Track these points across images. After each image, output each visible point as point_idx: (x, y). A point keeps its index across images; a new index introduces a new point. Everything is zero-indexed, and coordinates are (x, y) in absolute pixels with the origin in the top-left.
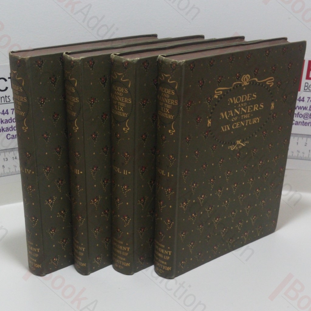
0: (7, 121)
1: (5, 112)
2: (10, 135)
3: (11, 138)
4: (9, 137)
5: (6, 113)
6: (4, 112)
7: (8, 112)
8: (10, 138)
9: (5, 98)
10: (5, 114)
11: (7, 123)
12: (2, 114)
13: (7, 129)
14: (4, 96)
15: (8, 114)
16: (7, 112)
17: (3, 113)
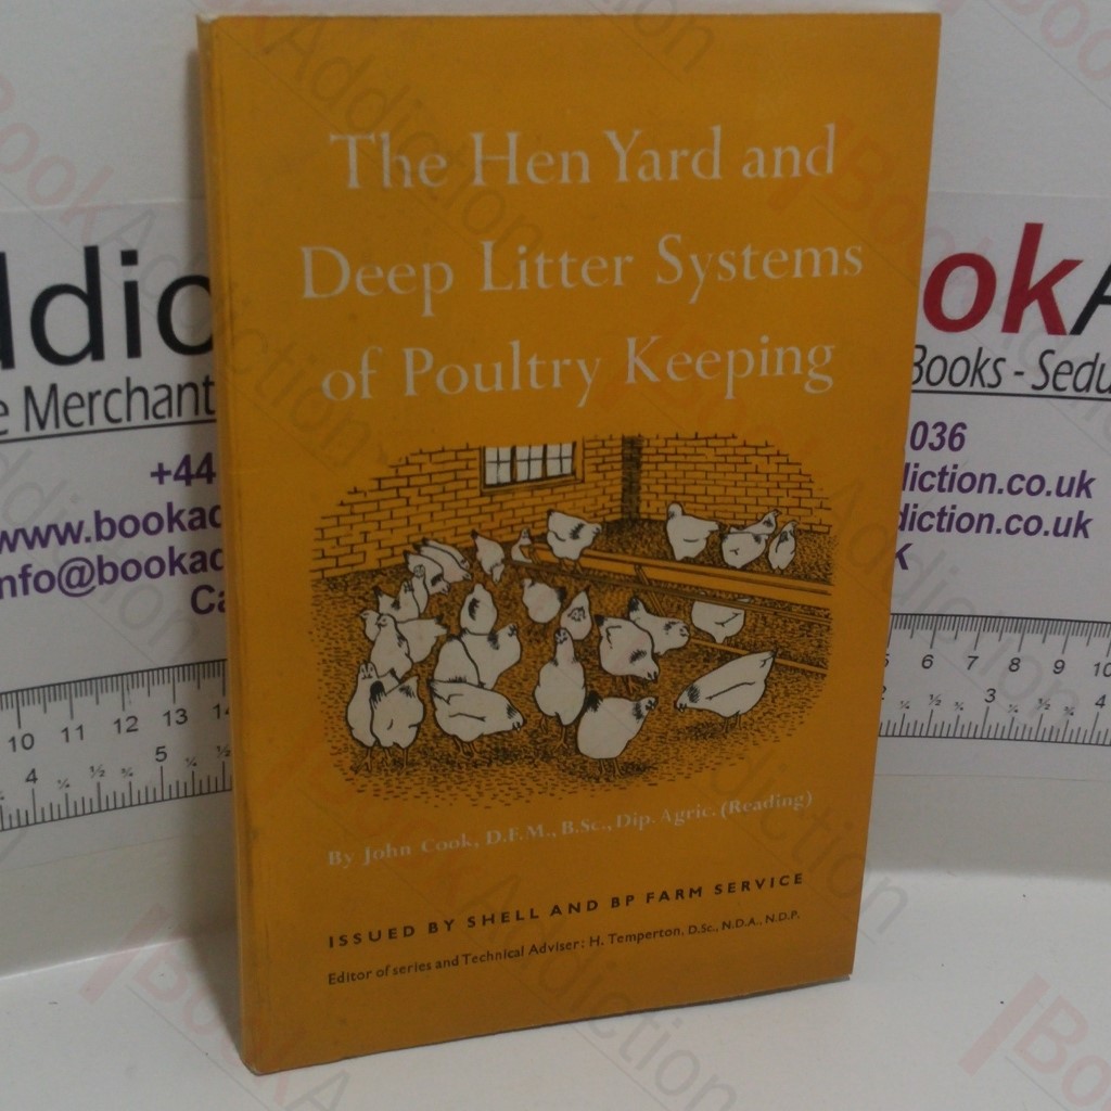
0: (202, 517)
1: (194, 470)
2: (211, 589)
3: (216, 609)
4: (202, 605)
5: (199, 475)
6: (188, 470)
7: (210, 468)
8: (211, 607)
9: (202, 390)
10: (194, 481)
11: (203, 525)
12: (177, 477)
13: (198, 558)
14: (199, 383)
15: (210, 481)
16: (204, 471)
17: (183, 473)
